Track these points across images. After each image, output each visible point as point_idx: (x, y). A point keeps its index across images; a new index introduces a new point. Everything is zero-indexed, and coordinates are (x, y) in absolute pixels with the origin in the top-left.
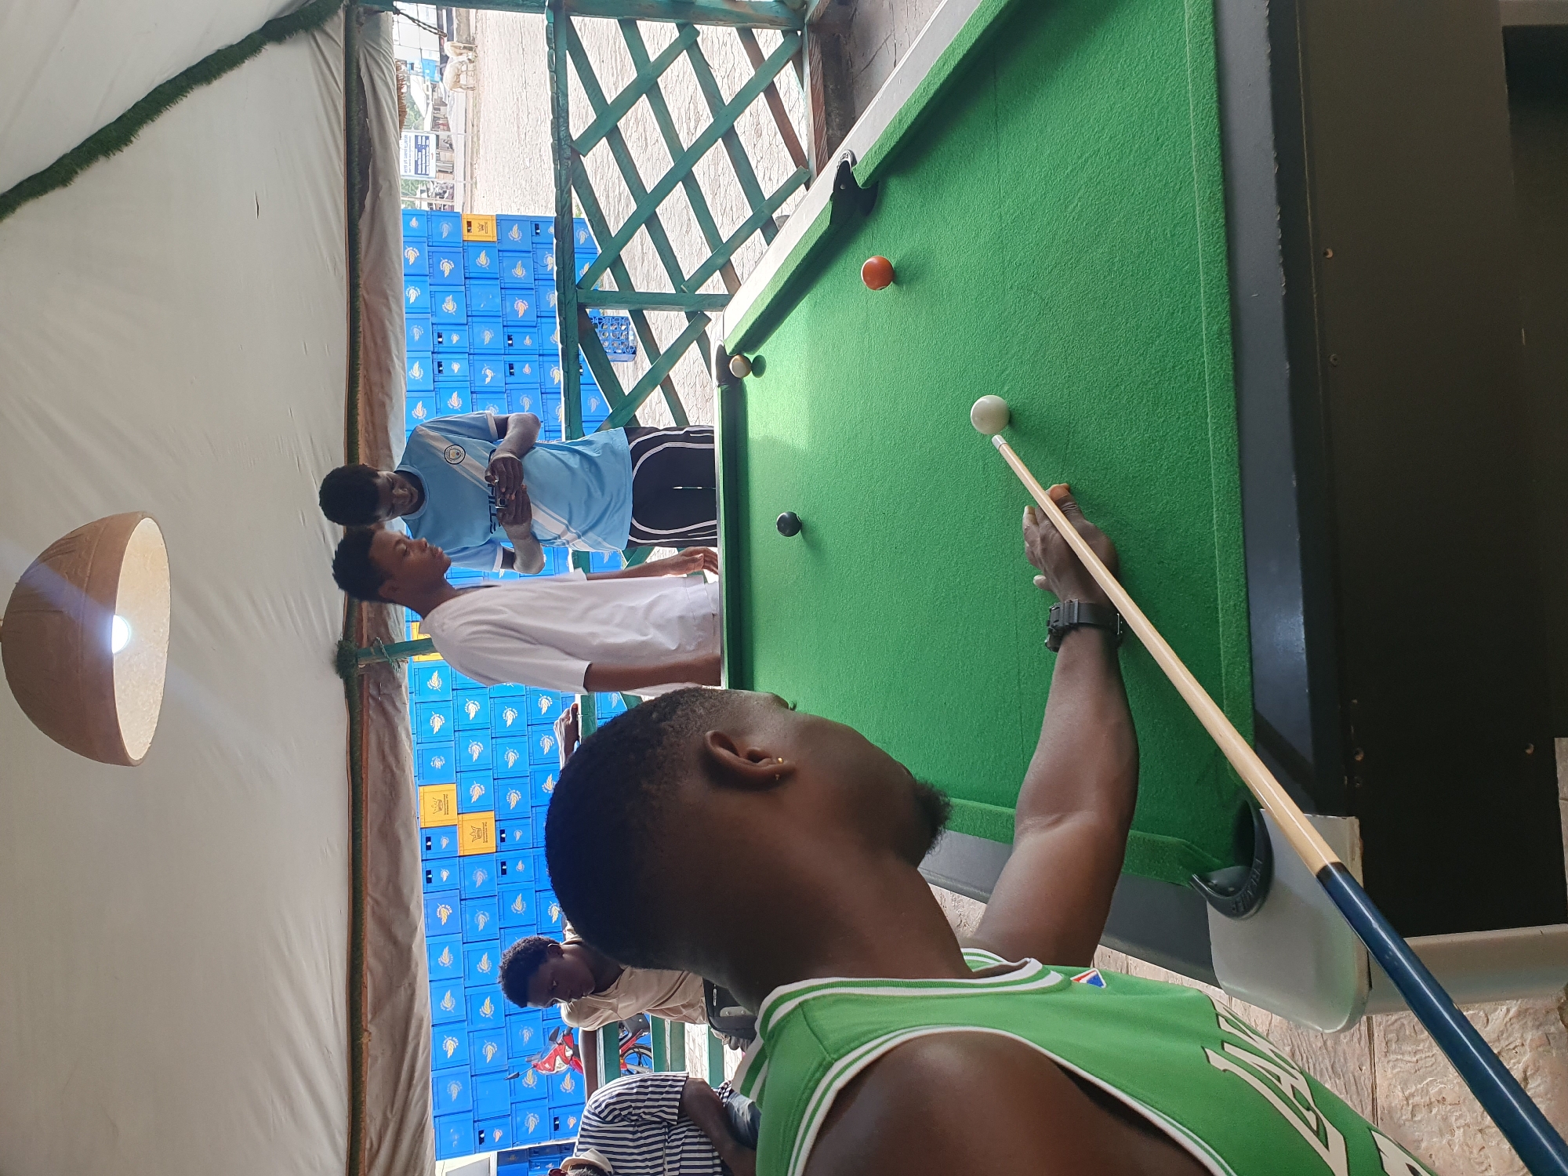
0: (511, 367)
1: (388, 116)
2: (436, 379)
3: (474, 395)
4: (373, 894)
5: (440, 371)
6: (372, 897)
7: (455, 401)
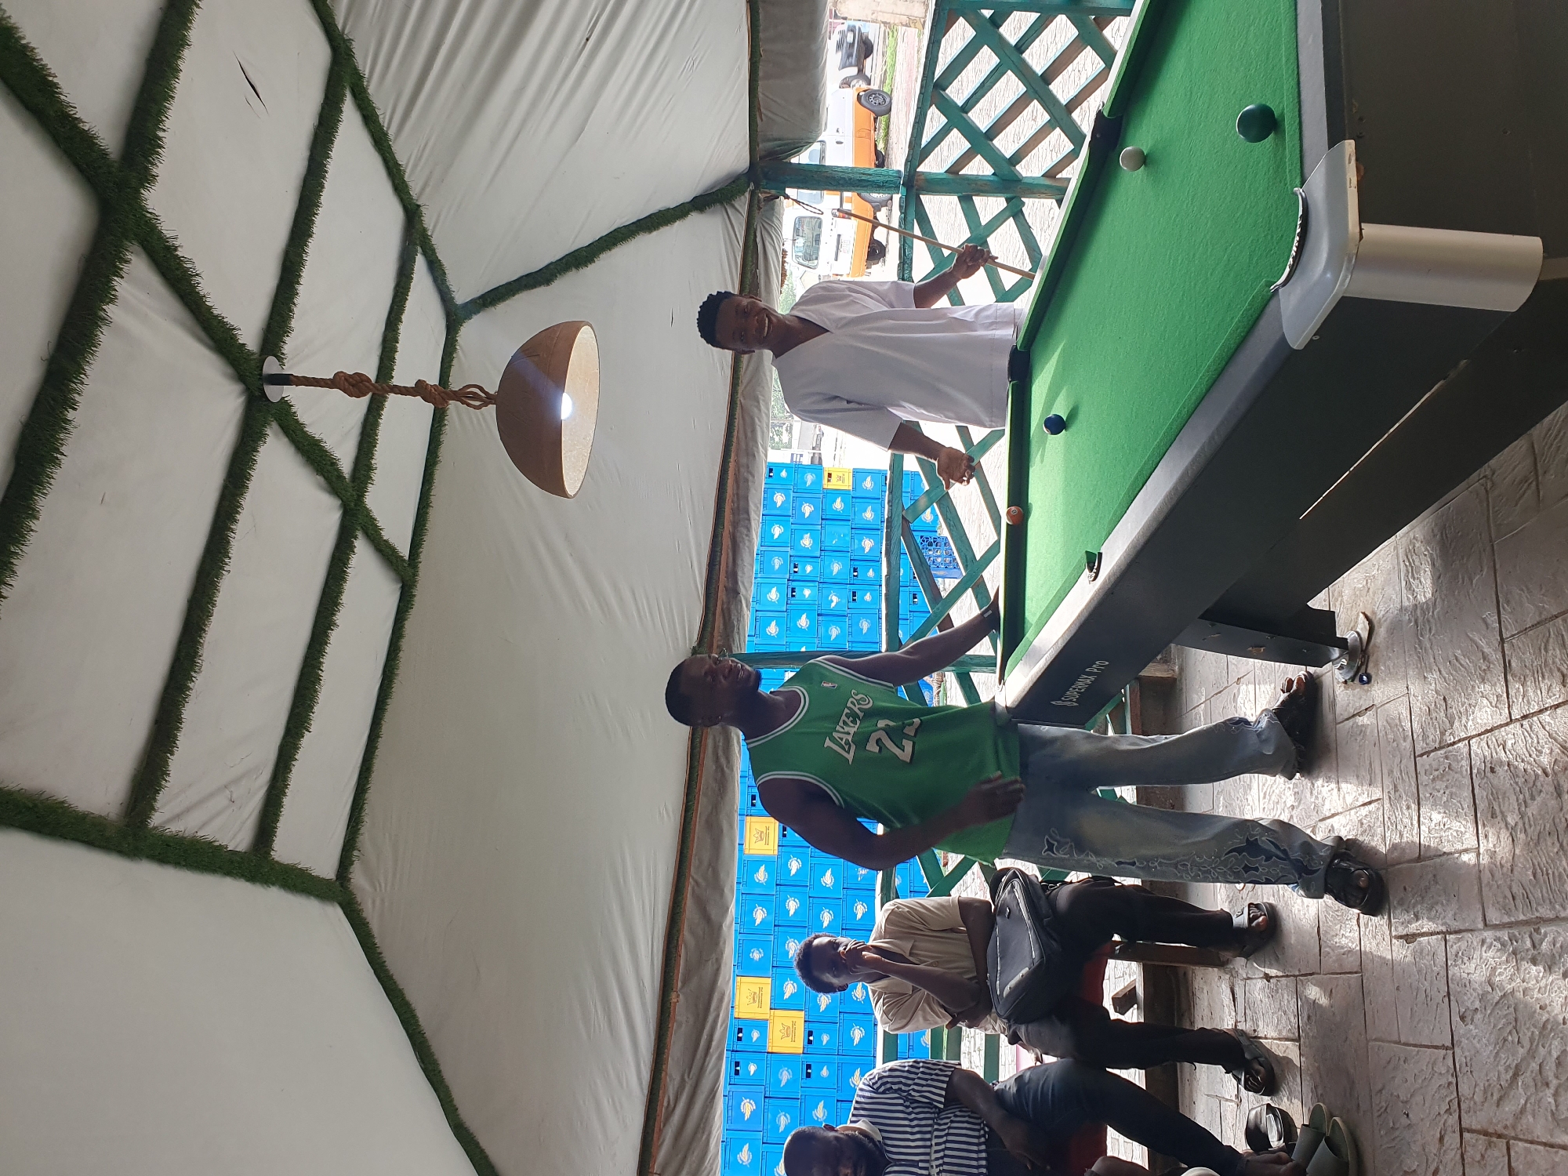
0: (854, 594)
1: (774, 273)
2: (789, 602)
3: (820, 618)
4: (695, 876)
5: (793, 596)
6: (693, 878)
7: (803, 622)
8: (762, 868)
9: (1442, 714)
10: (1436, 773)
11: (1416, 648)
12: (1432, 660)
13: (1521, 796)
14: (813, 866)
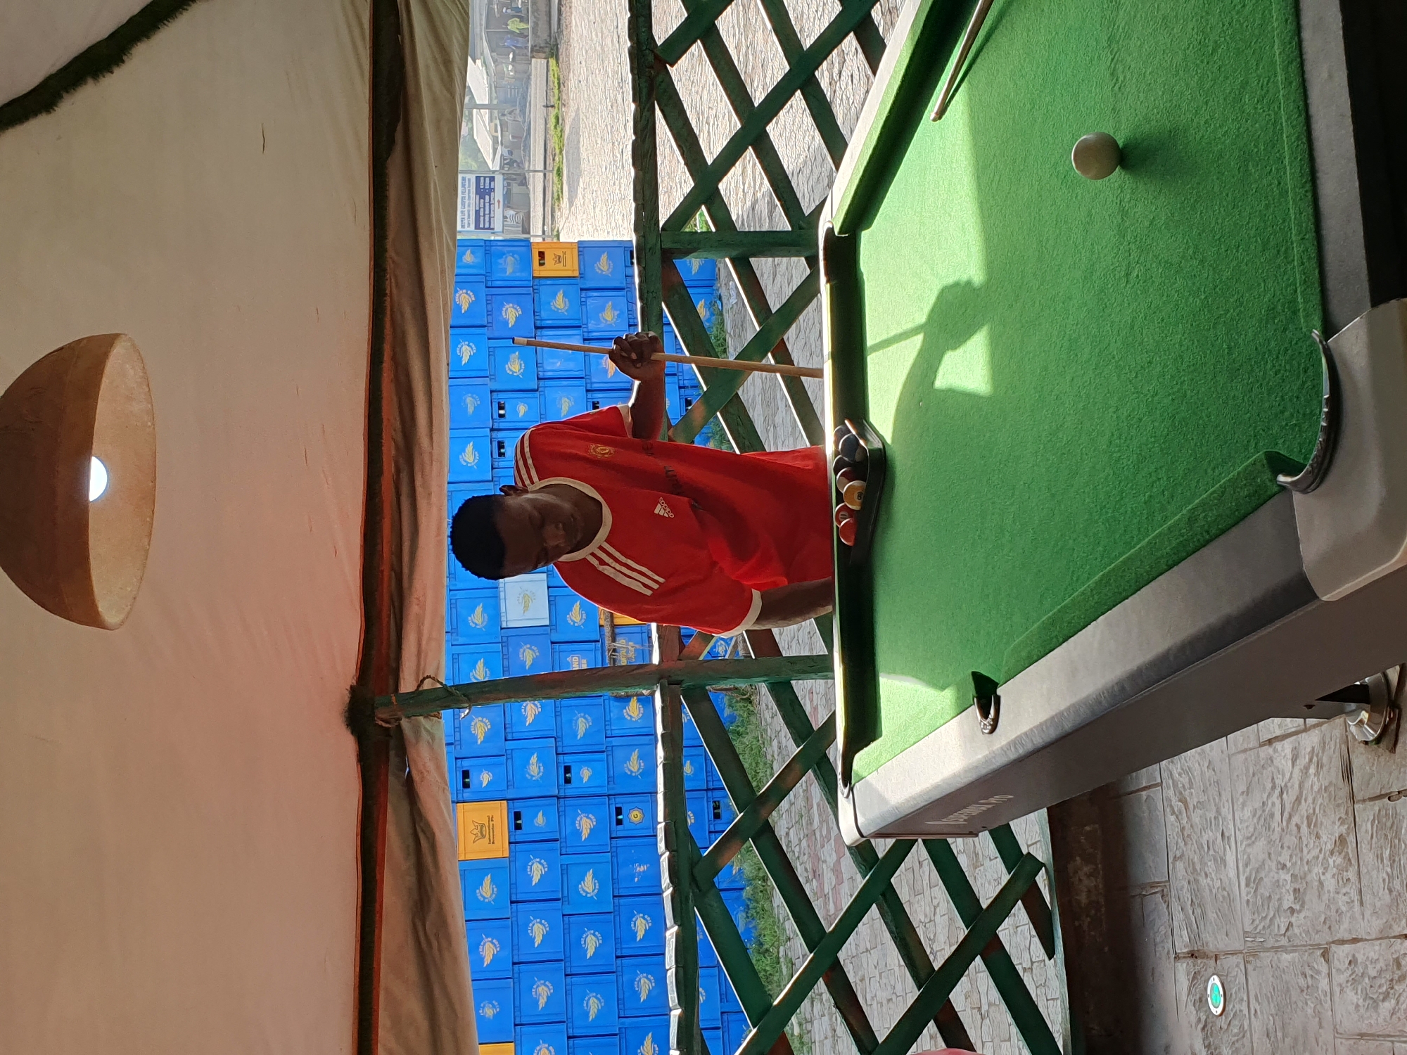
2: (496, 465)
5: (501, 455)
14: (565, 870)
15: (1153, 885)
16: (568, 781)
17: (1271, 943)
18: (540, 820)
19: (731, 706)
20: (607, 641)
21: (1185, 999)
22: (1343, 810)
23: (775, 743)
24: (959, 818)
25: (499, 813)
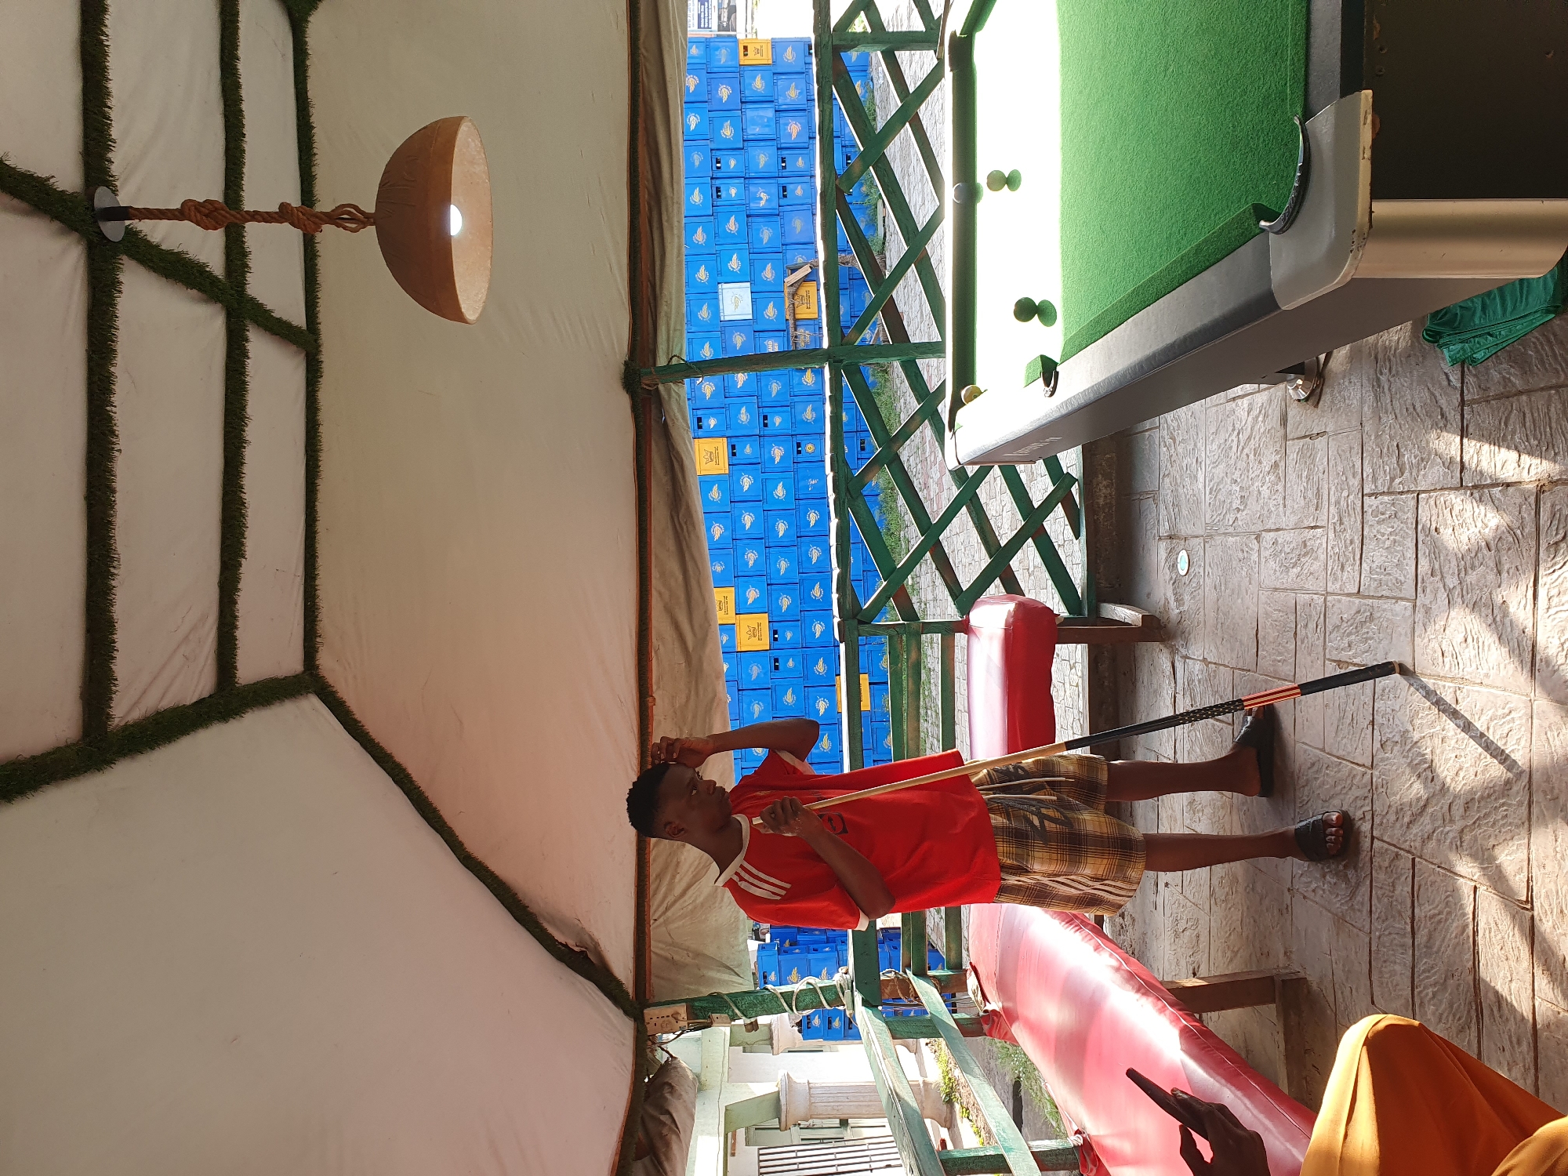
2: (715, 204)
3: (750, 220)
5: (718, 196)
7: (732, 225)
8: (715, 488)
9: (1394, 460)
10: (1383, 517)
11: (1373, 386)
12: (1389, 401)
13: (1463, 562)
14: (764, 482)
15: (1147, 493)
16: (766, 425)
17: (1222, 530)
18: (748, 450)
19: (873, 375)
20: (791, 330)
21: (1163, 564)
22: (1278, 445)
23: (902, 401)
24: (1024, 452)
25: (722, 445)
